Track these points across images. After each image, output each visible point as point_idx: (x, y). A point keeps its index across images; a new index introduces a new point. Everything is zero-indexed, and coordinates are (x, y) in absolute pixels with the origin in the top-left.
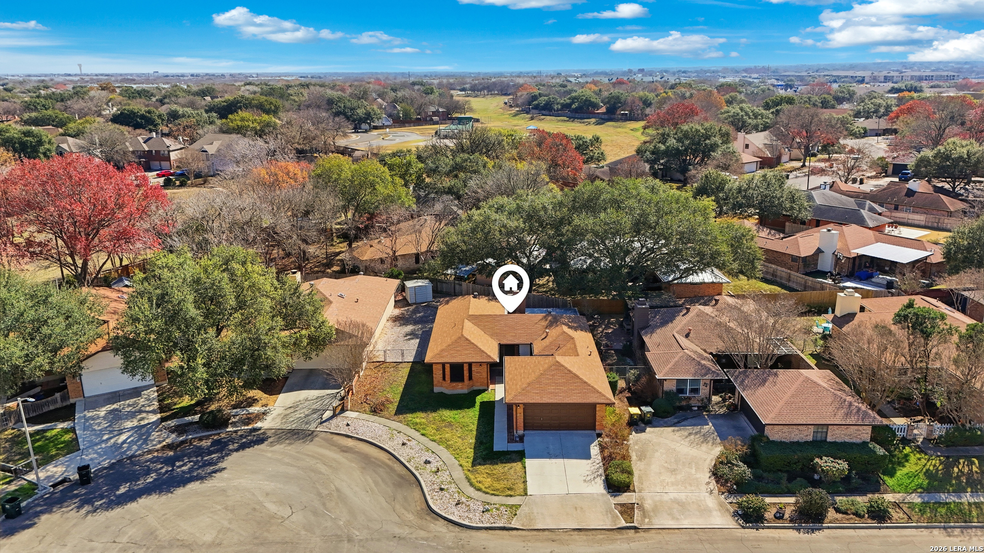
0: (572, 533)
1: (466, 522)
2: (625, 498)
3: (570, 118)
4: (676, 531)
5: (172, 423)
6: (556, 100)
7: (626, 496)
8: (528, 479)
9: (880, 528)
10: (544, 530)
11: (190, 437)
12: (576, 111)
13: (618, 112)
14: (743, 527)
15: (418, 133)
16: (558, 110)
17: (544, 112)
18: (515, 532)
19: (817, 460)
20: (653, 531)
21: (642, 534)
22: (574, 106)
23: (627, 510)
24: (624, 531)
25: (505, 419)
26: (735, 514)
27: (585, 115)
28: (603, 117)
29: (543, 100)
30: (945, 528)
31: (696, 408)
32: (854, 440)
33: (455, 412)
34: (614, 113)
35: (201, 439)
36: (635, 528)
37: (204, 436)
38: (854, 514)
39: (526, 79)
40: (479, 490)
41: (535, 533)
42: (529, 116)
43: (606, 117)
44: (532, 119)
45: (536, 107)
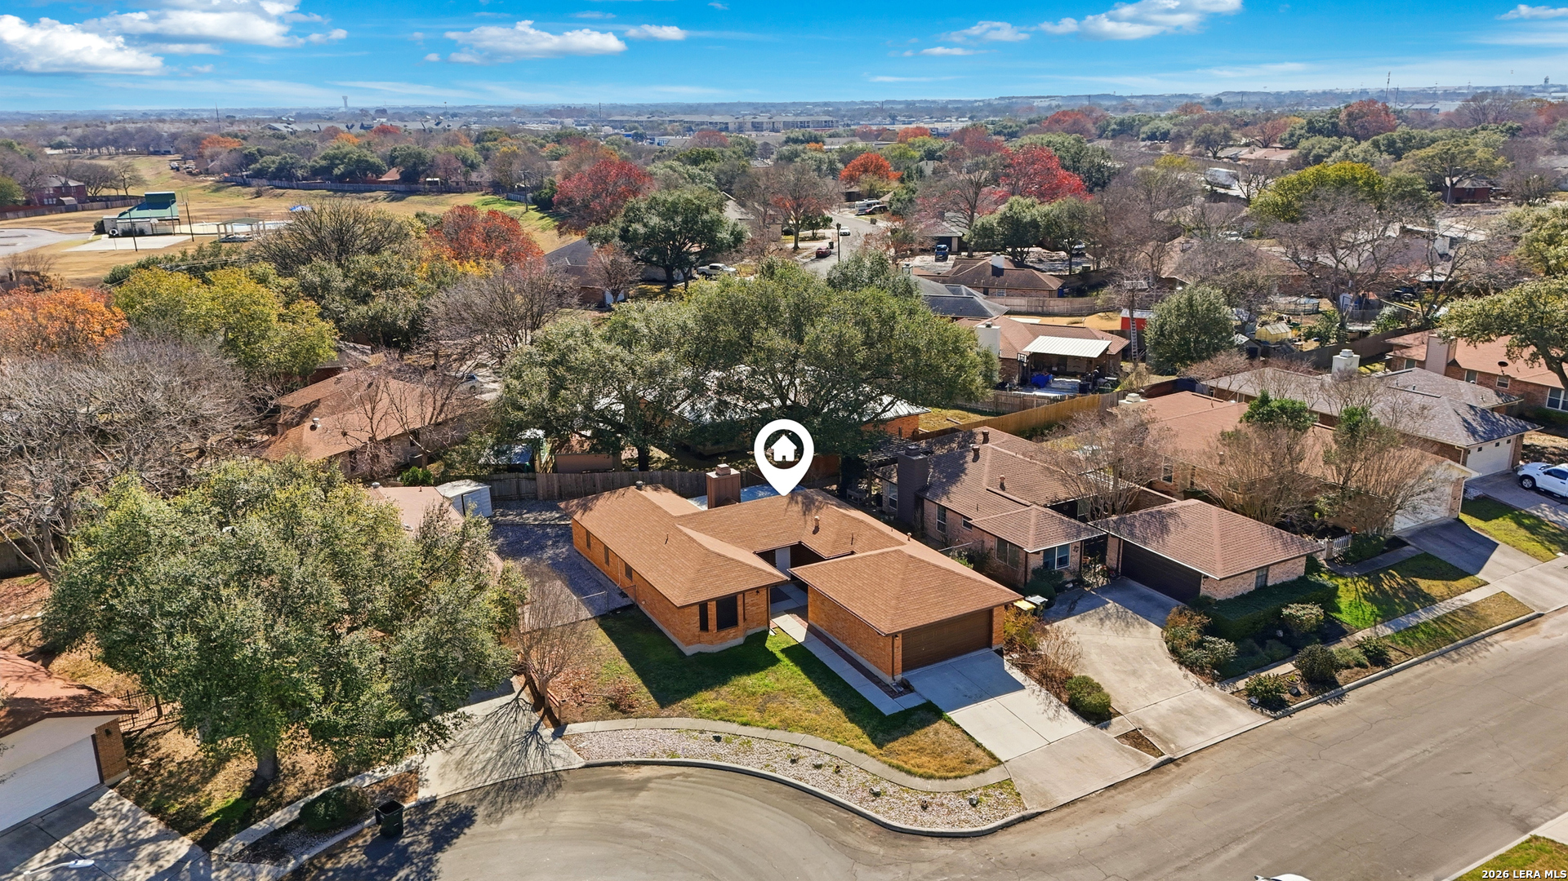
0: (1108, 794)
1: (967, 829)
2: (1118, 726)
3: (336, 191)
4: (1216, 748)
5: (235, 844)
6: (298, 160)
7: (1117, 723)
8: (979, 740)
9: (1391, 674)
10: (1073, 802)
11: (305, 857)
12: (340, 178)
13: (422, 180)
14: (1276, 718)
15: (51, 228)
16: (304, 179)
17: (277, 182)
18: (1041, 819)
19: (1286, 612)
20: (1193, 758)
21: (1185, 766)
22: (336, 171)
23: (1136, 739)
24: (1162, 769)
25: (848, 666)
26: (1253, 706)
27: (362, 186)
28: (397, 187)
29: (271, 162)
30: (1442, 655)
31: (1071, 585)
32: (1290, 578)
33: (757, 675)
34: (416, 182)
35: (331, 854)
36: (1171, 761)
37: (333, 847)
38: (1357, 666)
39: (177, 125)
40: (930, 777)
41: (1066, 811)
42: (252, 190)
43: (402, 187)
44: (259, 195)
45: (260, 174)
